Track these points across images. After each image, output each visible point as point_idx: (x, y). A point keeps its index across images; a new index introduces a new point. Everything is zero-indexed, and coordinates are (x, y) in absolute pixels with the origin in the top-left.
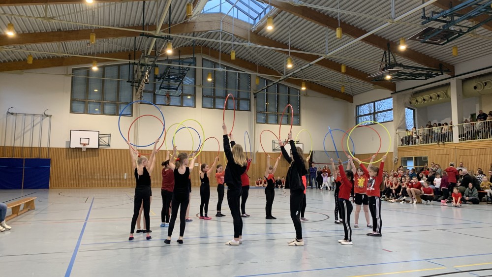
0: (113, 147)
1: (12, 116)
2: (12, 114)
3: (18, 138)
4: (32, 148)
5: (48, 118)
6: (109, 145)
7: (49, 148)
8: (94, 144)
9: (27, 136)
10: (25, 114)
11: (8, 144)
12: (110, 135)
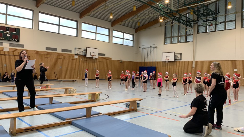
0: (182, 60)
1: (144, 49)
2: (144, 48)
3: (146, 58)
4: (150, 62)
5: (156, 48)
6: (181, 59)
7: (156, 62)
8: (172, 59)
9: (149, 57)
10: (148, 48)
11: (143, 61)
12: (181, 53)
